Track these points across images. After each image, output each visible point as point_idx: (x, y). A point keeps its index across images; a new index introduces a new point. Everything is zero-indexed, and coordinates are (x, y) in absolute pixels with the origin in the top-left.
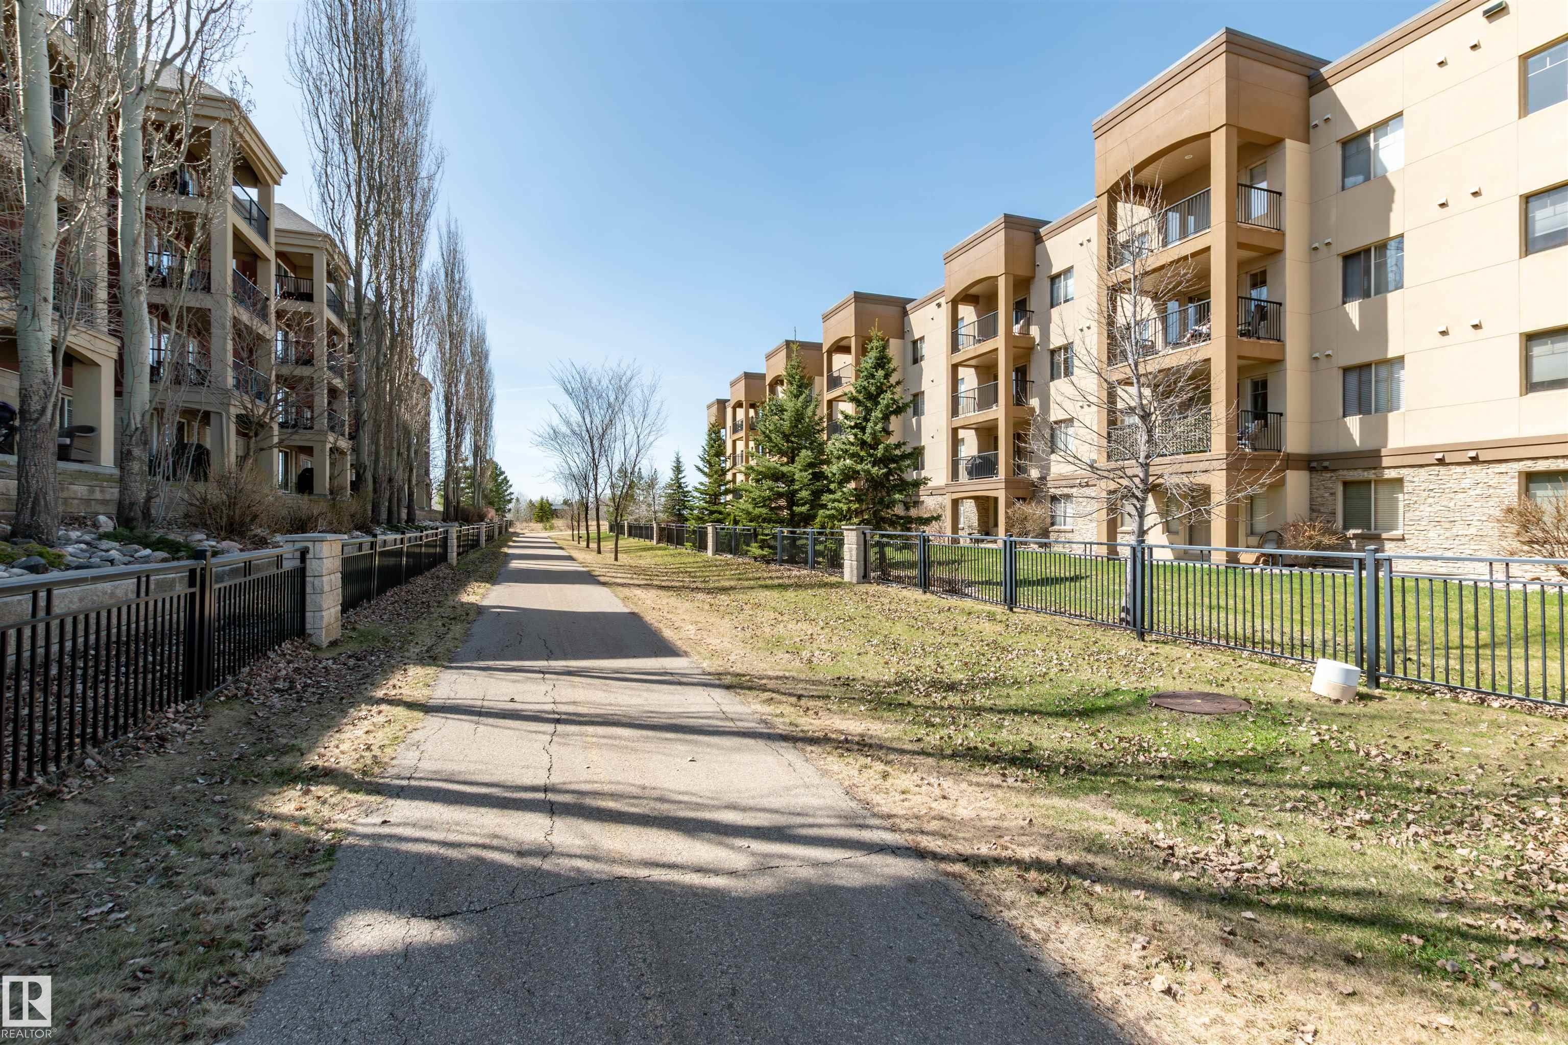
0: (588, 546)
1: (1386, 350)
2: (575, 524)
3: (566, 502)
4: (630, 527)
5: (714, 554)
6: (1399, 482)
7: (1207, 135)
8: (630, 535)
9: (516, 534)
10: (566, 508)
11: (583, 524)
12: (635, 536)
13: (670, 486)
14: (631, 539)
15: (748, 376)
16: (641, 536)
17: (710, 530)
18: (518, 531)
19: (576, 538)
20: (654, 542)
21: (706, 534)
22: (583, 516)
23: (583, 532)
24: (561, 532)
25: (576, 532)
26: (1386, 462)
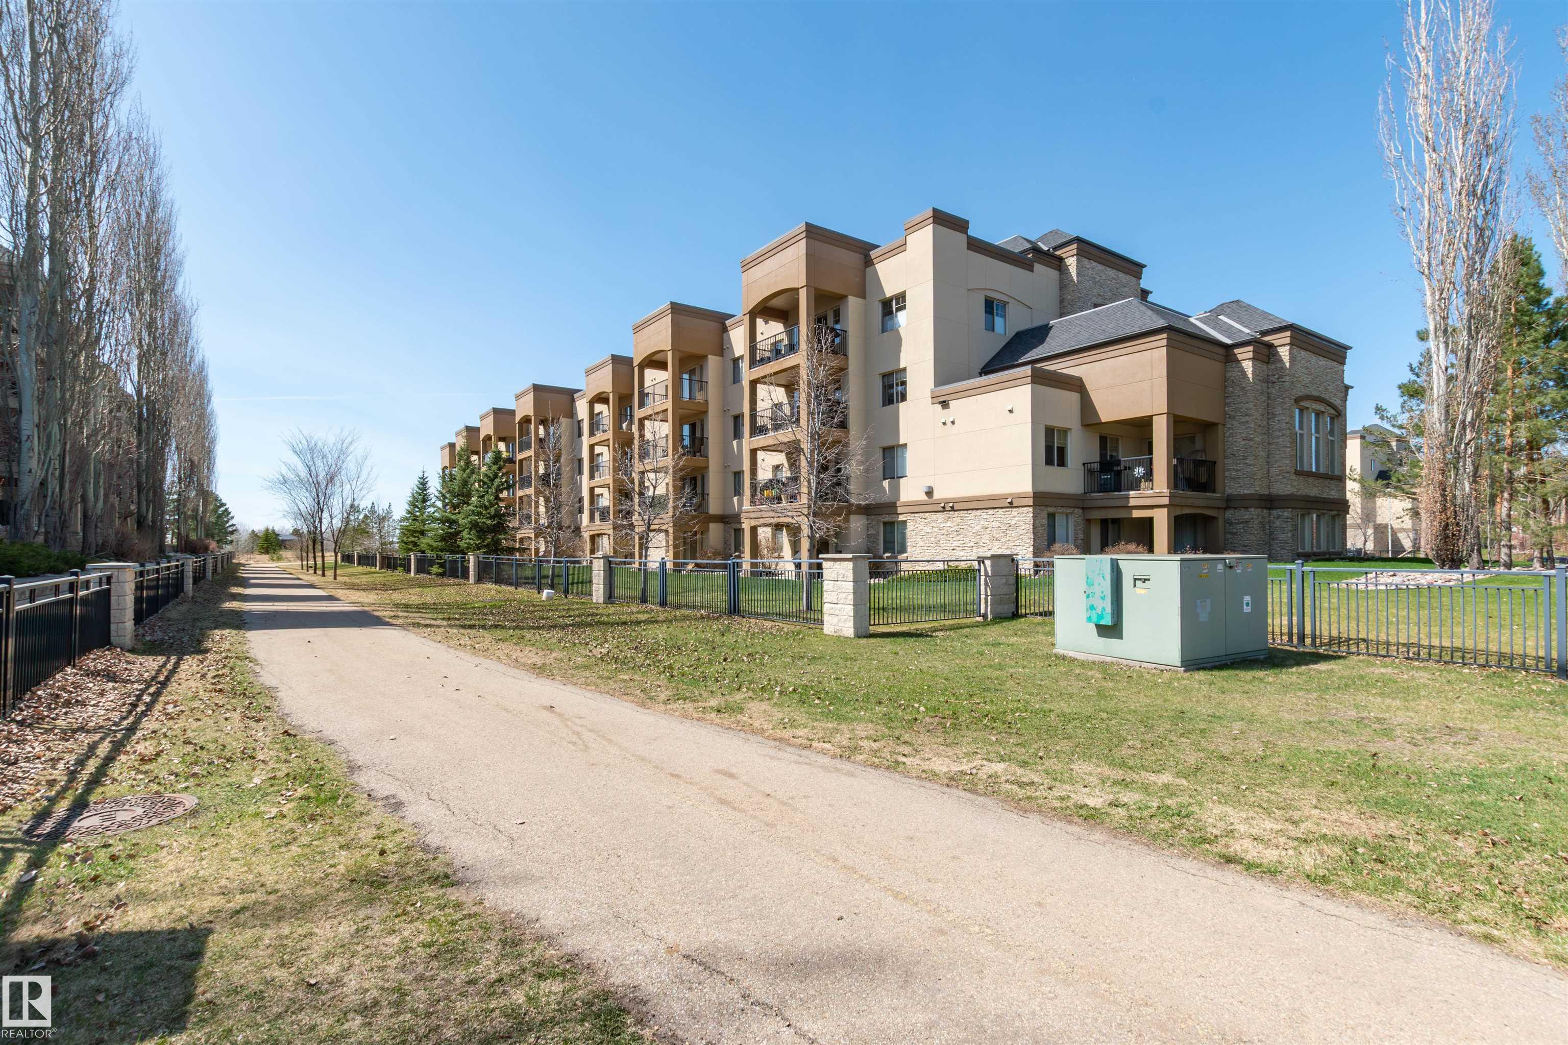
0: (315, 572)
1: (899, 440)
2: (305, 554)
3: (296, 532)
4: (360, 557)
5: (415, 574)
6: (905, 522)
7: (798, 289)
8: (359, 564)
9: (240, 564)
10: (295, 538)
11: (311, 555)
12: (364, 564)
13: (405, 519)
14: (360, 568)
15: (497, 412)
16: (368, 565)
17: (412, 557)
18: (242, 561)
19: (305, 568)
20: (378, 568)
21: (410, 560)
22: (311, 547)
23: (311, 562)
24: (290, 562)
25: (305, 563)
26: (900, 510)
